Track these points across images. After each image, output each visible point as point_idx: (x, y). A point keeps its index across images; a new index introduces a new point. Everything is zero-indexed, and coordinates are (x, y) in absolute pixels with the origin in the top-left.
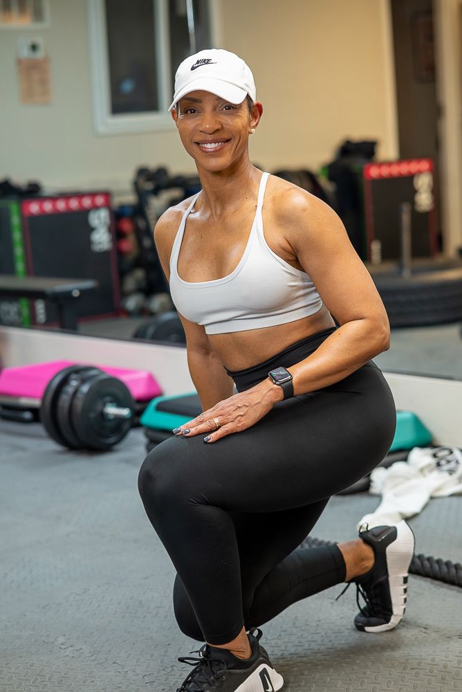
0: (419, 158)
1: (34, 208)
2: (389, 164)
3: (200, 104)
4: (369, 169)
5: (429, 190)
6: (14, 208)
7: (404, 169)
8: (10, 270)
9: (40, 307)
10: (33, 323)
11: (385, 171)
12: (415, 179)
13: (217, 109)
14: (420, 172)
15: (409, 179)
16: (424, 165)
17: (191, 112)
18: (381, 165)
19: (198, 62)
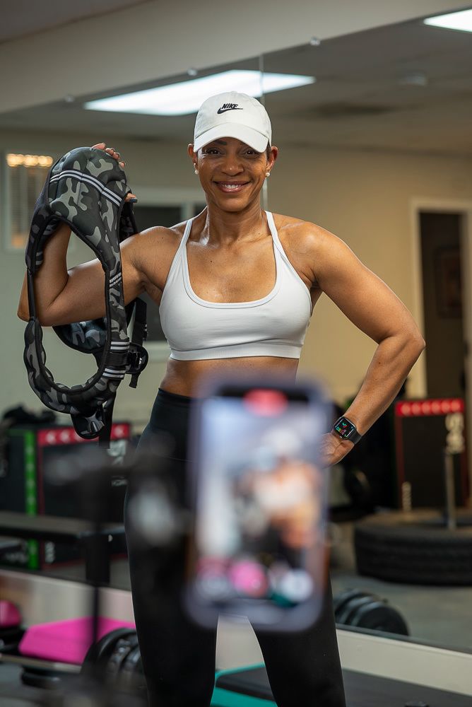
0: (451, 399)
1: (50, 438)
2: (420, 402)
3: (225, 146)
4: (401, 406)
5: (460, 432)
6: (29, 437)
7: (436, 407)
8: (20, 508)
9: (50, 548)
10: (41, 568)
11: (416, 409)
12: (447, 419)
13: (241, 153)
14: (452, 412)
15: (441, 418)
16: (456, 406)
17: (214, 153)
18: (412, 402)
19: (224, 106)
